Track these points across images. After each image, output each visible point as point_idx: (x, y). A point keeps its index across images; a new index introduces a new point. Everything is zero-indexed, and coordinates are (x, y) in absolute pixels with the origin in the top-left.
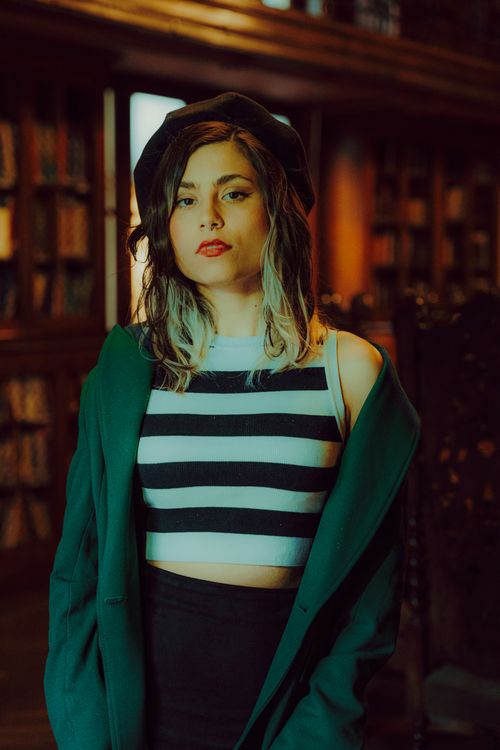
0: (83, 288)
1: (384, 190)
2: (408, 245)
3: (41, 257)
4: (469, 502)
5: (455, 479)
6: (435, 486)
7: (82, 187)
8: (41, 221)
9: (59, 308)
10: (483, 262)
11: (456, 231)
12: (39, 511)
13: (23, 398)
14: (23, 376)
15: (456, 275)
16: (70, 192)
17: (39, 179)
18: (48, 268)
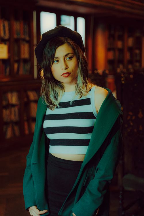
0: (28, 67)
1: (111, 38)
2: (117, 53)
3: (16, 58)
4: (135, 130)
5: (132, 124)
6: (126, 126)
7: (27, 38)
8: (16, 48)
9: (21, 72)
10: (138, 58)
11: (131, 49)
12: (16, 128)
13: (12, 98)
14: (12, 91)
15: (131, 62)
16: (24, 40)
17: (16, 36)
18: (18, 61)
